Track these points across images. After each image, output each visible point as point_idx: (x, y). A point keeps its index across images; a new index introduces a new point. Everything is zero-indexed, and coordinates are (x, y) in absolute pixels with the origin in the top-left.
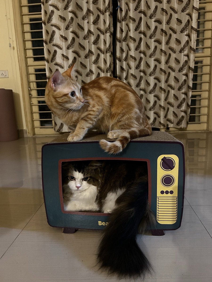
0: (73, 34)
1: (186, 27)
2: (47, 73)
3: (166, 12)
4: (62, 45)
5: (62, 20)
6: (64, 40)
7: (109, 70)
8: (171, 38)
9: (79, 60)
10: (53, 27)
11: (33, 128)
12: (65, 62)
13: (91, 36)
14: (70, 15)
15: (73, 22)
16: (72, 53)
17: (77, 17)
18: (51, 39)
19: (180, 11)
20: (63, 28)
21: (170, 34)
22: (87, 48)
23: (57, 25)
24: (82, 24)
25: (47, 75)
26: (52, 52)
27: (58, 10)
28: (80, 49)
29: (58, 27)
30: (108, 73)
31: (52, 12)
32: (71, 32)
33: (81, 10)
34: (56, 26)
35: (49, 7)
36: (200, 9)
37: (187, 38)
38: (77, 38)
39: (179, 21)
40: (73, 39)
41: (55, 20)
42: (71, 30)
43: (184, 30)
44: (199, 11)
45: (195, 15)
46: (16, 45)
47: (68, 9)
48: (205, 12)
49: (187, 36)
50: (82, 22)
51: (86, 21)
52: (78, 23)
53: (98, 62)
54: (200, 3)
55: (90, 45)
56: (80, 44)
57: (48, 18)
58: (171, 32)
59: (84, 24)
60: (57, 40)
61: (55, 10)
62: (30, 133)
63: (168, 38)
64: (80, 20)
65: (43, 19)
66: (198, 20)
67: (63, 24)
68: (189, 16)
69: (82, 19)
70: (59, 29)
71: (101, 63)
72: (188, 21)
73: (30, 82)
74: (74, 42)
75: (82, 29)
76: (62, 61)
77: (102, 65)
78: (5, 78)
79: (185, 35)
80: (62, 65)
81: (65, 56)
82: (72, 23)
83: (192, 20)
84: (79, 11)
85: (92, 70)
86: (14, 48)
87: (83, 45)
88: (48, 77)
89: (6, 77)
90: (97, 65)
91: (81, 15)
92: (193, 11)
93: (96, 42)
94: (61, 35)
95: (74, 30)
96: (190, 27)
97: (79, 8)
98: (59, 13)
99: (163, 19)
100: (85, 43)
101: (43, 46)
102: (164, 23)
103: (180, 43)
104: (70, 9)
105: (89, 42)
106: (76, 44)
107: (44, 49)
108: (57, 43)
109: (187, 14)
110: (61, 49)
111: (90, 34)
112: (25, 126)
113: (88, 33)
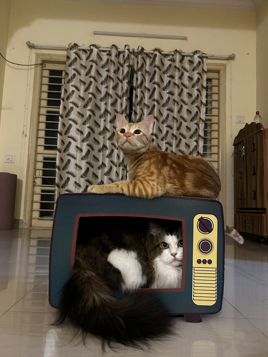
0: (89, 129)
1: (195, 134)
2: (58, 162)
3: (177, 120)
4: (77, 137)
5: (80, 116)
6: (79, 133)
7: (121, 164)
8: (181, 142)
9: (92, 153)
10: (71, 121)
11: (31, 219)
12: (78, 153)
13: (106, 133)
14: (89, 113)
15: (90, 118)
16: (87, 146)
17: (94, 115)
18: (67, 132)
19: (189, 120)
20: (80, 123)
21: (180, 138)
22: (101, 142)
23: (75, 120)
24: (99, 121)
25: (57, 164)
26: (66, 143)
27: (78, 107)
28: (95, 143)
29: (76, 122)
30: (120, 167)
31: (72, 108)
32: (88, 127)
33: (99, 110)
34: (73, 121)
35: (69, 104)
36: (206, 120)
37: (195, 143)
38: (93, 133)
39: (188, 128)
40: (89, 133)
41: (73, 115)
42: (88, 125)
43: (193, 136)
44: (206, 122)
45: (202, 126)
46: (29, 133)
47: (87, 107)
48: (212, 124)
49: (195, 141)
50: (99, 120)
51: (102, 120)
52: (95, 120)
53: (112, 156)
54: (206, 116)
55: (105, 141)
56: (95, 139)
57: (67, 112)
58: (181, 137)
59: (100, 122)
60: (73, 132)
61: (75, 107)
62: (27, 224)
63: (178, 141)
64: (97, 118)
65: (61, 112)
66: (205, 130)
67: (81, 119)
68: (197, 125)
69: (99, 117)
70: (76, 123)
71: (114, 157)
72: (196, 129)
73: (36, 170)
74: (90, 136)
75: (98, 125)
76: (75, 152)
77: (115, 160)
78: (10, 163)
79: (194, 141)
80: (75, 156)
81: (79, 147)
82: (90, 120)
83: (199, 129)
84: (98, 110)
85: (105, 163)
86: (26, 135)
87: (98, 140)
88: (58, 166)
89: (12, 162)
90: (110, 159)
91: (98, 113)
92: (200, 122)
93: (111, 138)
94: (77, 129)
95: (91, 126)
96: (197, 134)
97: (97, 108)
98: (78, 110)
99: (174, 125)
100: (101, 139)
101: (57, 137)
102: (175, 128)
103: (190, 147)
104: (89, 108)
105: (104, 137)
106: (91, 138)
107: (58, 139)
108: (73, 135)
109: (195, 123)
110: (75, 141)
111: (106, 130)
112: (22, 215)
113: (104, 129)
